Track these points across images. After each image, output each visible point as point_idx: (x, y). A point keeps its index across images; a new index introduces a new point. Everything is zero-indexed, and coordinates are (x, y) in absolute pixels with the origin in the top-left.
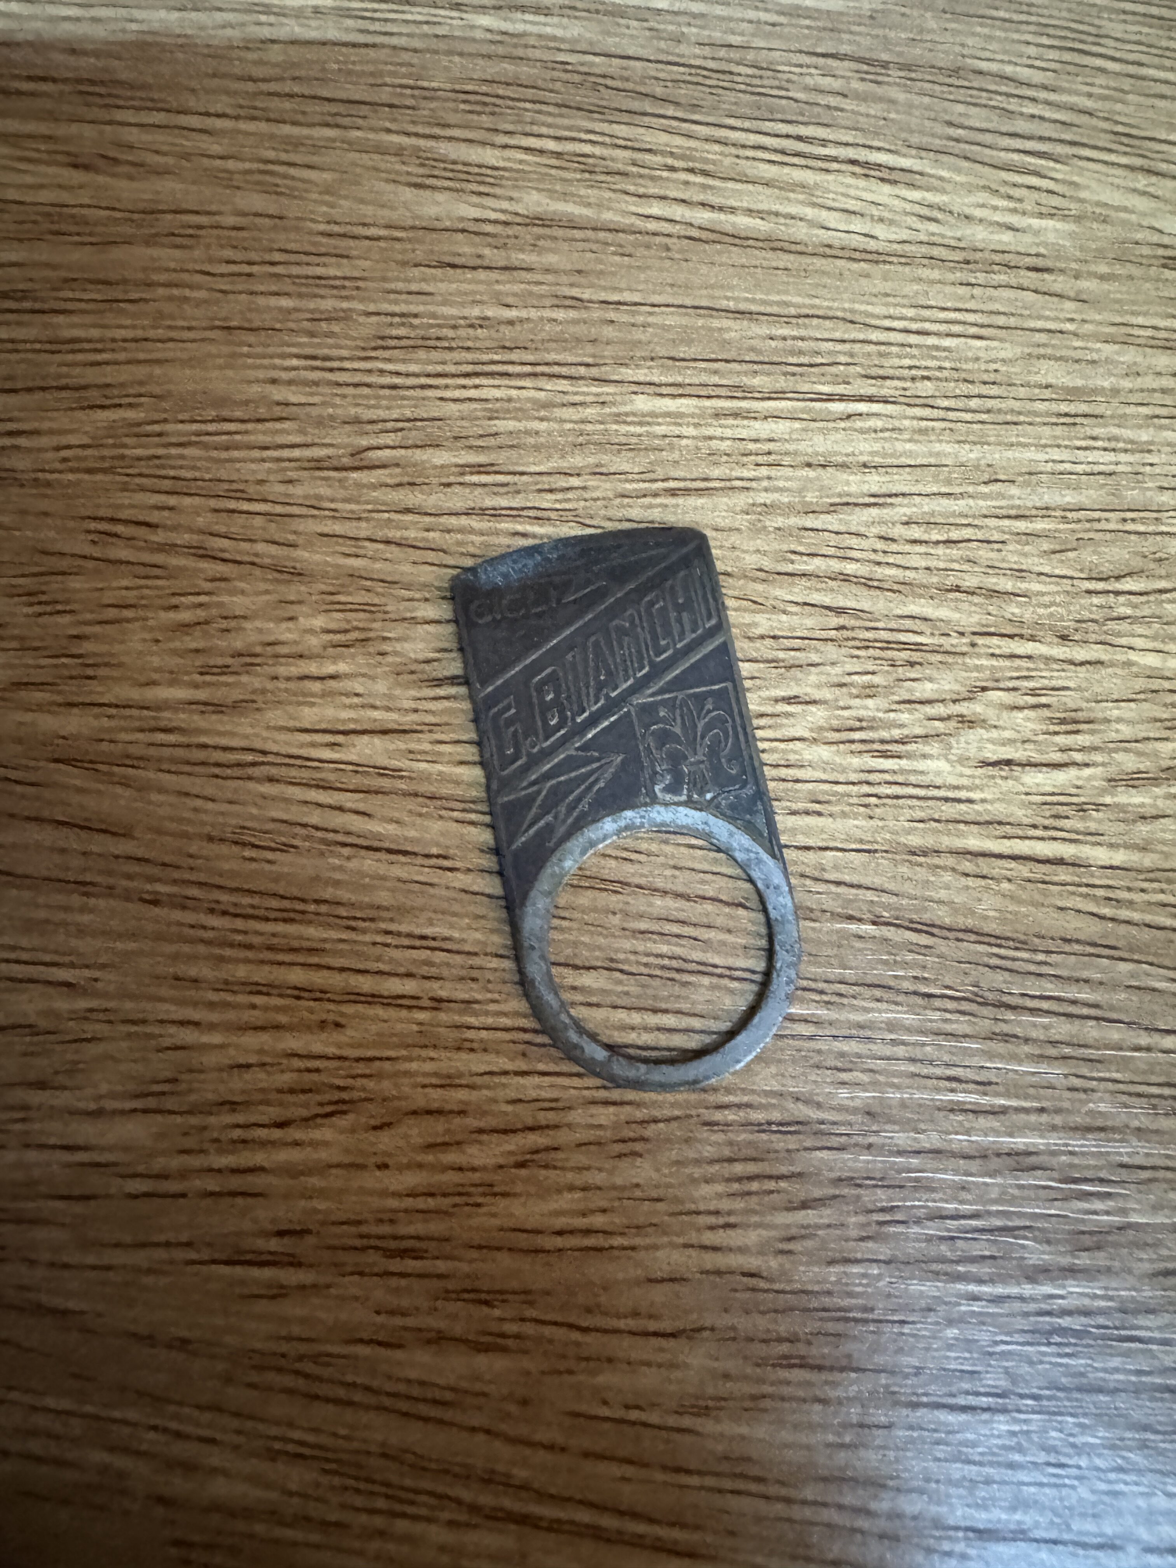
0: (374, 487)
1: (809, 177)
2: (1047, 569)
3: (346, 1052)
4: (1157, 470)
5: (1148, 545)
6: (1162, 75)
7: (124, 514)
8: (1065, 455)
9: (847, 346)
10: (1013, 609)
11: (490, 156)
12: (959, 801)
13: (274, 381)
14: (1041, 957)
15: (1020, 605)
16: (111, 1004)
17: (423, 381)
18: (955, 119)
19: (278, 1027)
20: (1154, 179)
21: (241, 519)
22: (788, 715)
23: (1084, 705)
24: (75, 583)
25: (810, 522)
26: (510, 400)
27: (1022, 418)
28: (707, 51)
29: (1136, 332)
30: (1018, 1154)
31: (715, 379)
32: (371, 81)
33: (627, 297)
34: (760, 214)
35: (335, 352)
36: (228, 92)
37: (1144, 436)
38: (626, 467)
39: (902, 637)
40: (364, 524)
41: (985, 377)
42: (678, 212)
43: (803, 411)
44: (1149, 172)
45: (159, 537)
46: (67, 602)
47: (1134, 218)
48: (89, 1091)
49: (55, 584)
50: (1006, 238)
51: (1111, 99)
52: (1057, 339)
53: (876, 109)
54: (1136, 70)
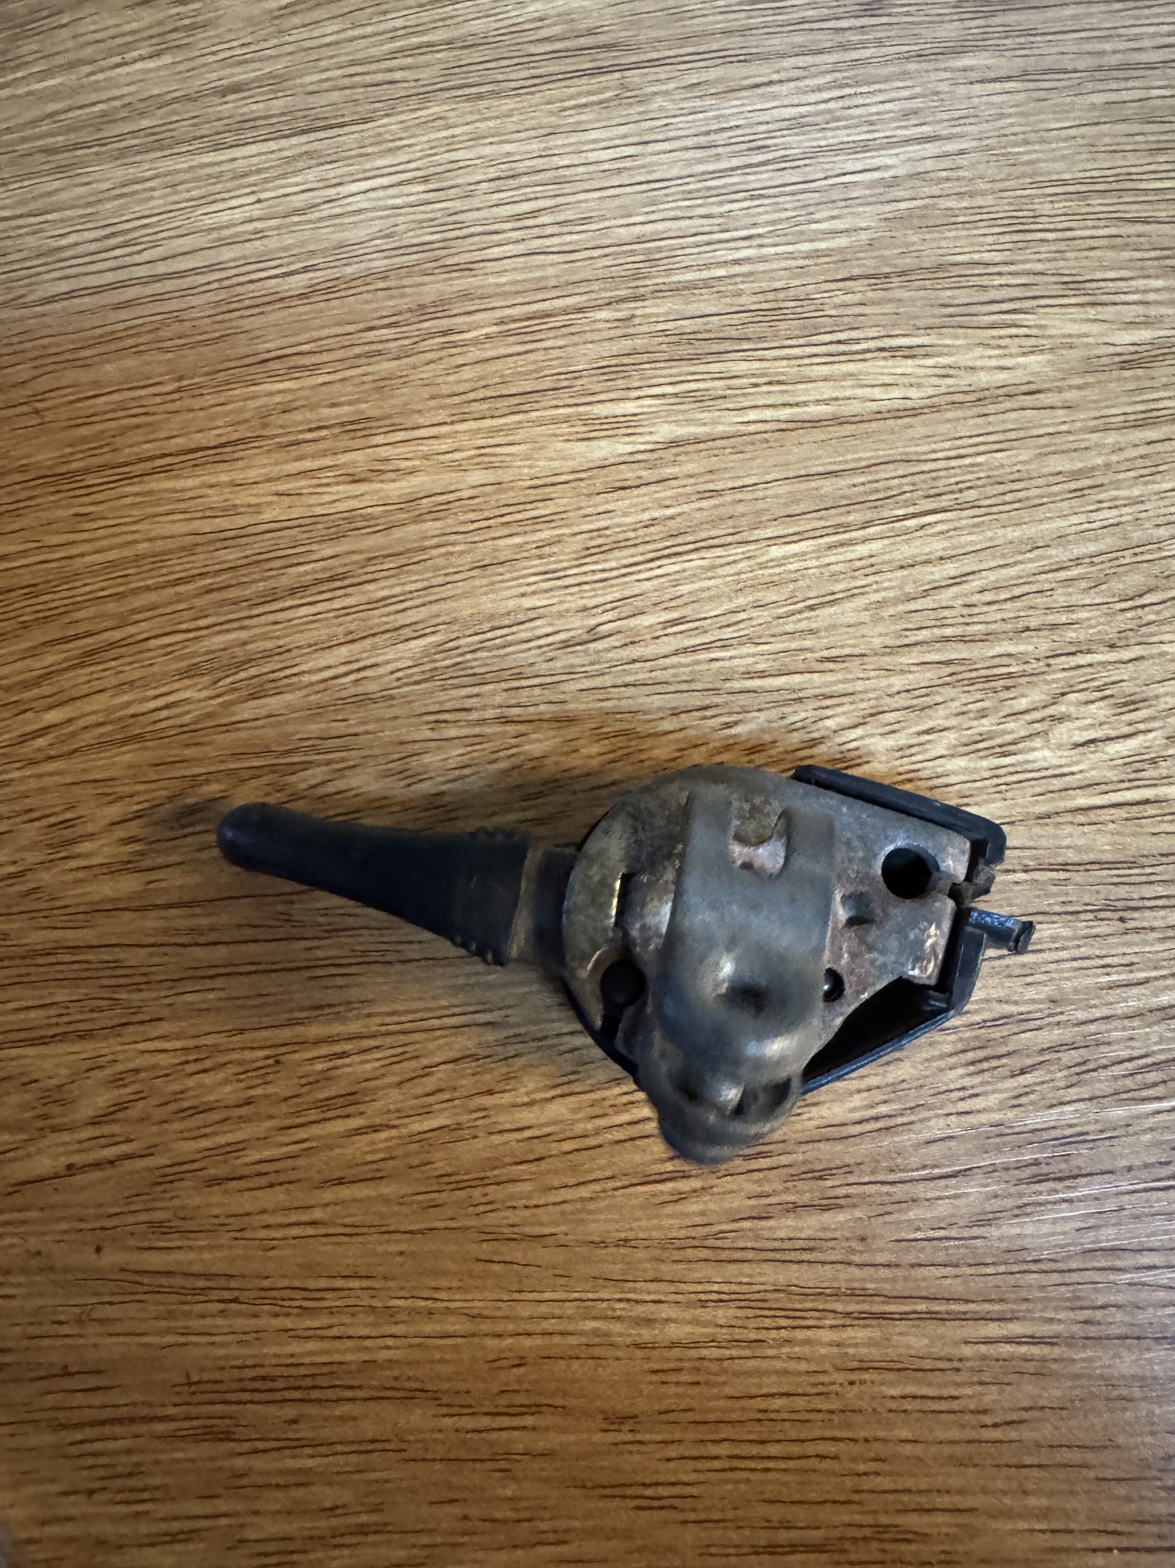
0: (608, 650)
1: (851, 367)
2: (1088, 602)
4: (1151, 513)
5: (1156, 569)
6: (1088, 233)
7: (448, 706)
8: (1082, 518)
9: (909, 479)
10: (1071, 635)
11: (630, 407)
12: (1064, 775)
13: (523, 595)
14: (1148, 870)
15: (1075, 630)
16: (522, 1030)
17: (623, 571)
18: (946, 301)
20: (1099, 309)
21: (525, 692)
22: (929, 742)
23: (1138, 690)
24: (427, 759)
25: (913, 606)
26: (684, 571)
27: (1045, 500)
28: (760, 297)
29: (1113, 420)
30: (1164, 1008)
31: (823, 523)
32: (535, 375)
33: (747, 481)
34: (826, 402)
35: (560, 566)
36: (443, 407)
37: (1136, 492)
38: (775, 598)
39: (996, 671)
40: (606, 677)
41: (1012, 477)
42: (768, 414)
43: (890, 530)
44: (1094, 304)
45: (474, 716)
47: (1091, 340)
48: (523, 1090)
49: (414, 762)
50: (1002, 377)
51: (1055, 260)
52: (1057, 440)
53: (889, 308)
54: (1068, 234)
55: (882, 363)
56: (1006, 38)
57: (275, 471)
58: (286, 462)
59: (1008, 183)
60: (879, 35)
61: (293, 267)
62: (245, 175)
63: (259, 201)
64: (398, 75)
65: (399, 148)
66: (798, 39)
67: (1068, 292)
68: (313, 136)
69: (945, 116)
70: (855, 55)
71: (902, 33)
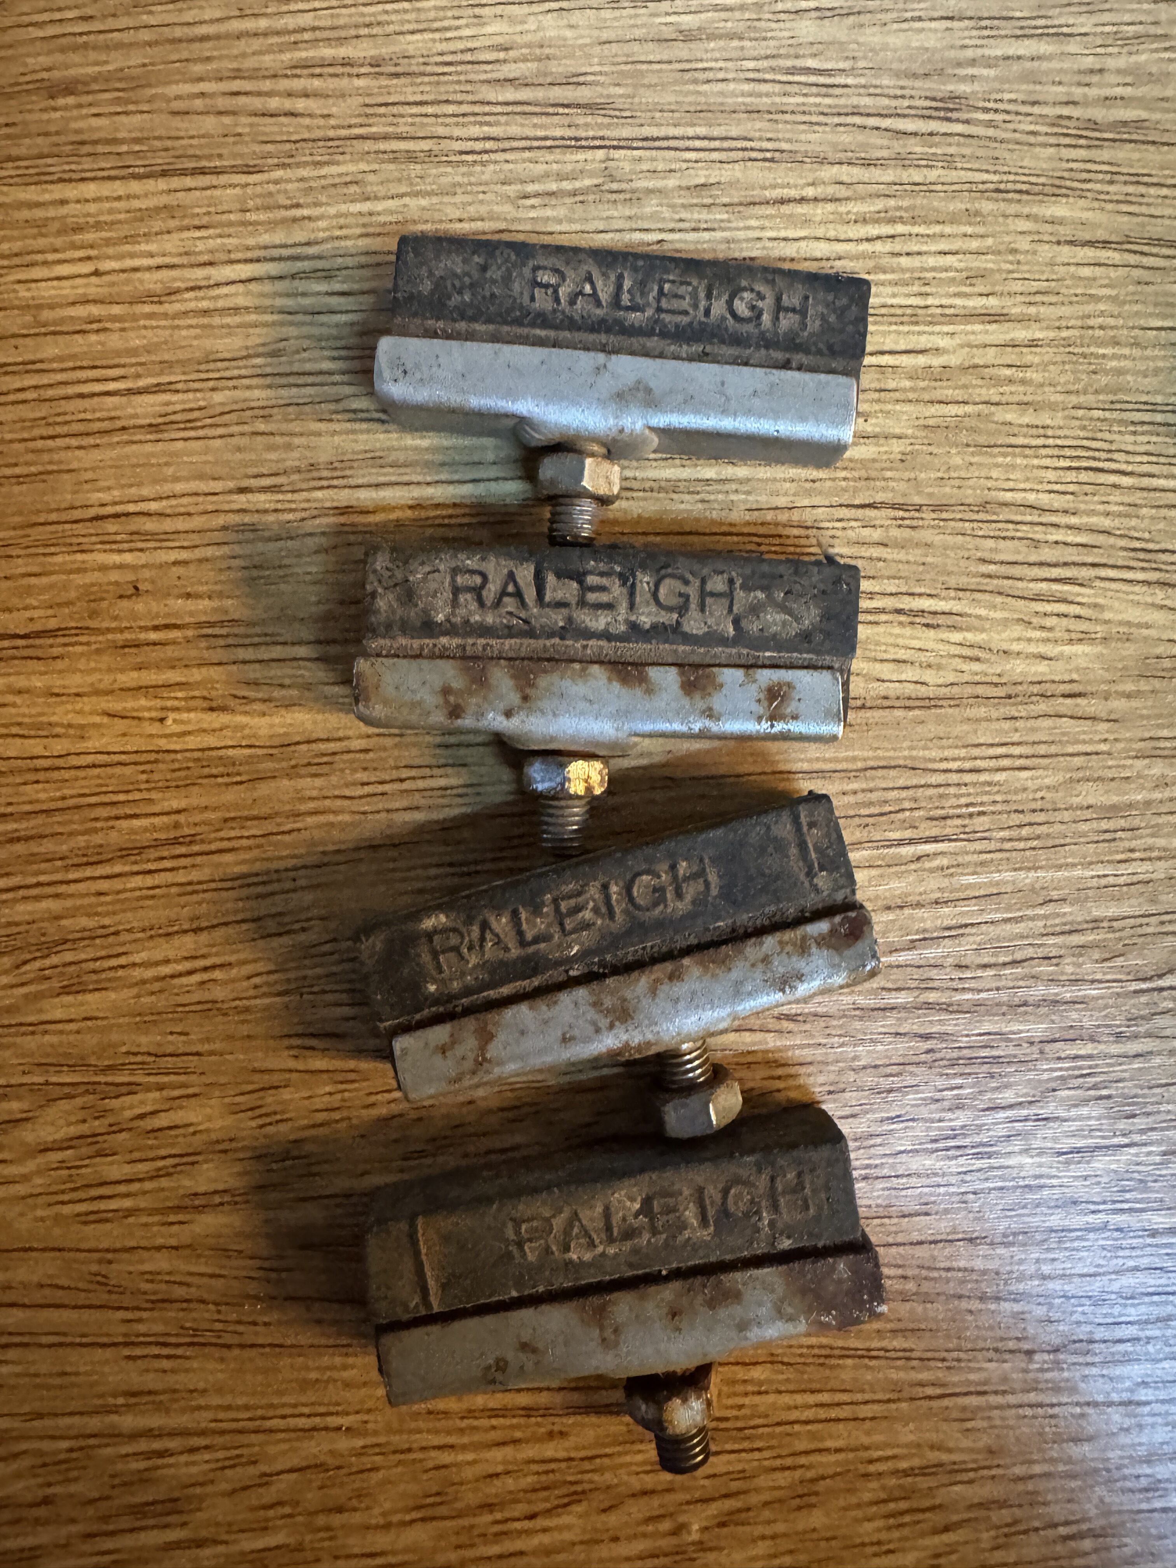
2: (1099, 976)
3: (573, 1455)
7: (318, 1030)
8: (1107, 869)
9: (910, 793)
10: (1074, 1016)
12: (1041, 1187)
13: (422, 891)
15: (1079, 1011)
16: (381, 1440)
18: (987, 556)
19: (515, 1442)
20: (1170, 591)
22: (891, 1132)
23: (1139, 1092)
24: (286, 1094)
27: (1068, 840)
28: (756, 515)
29: (1162, 744)
35: (471, 858)
36: (334, 618)
39: (982, 1053)
41: (1034, 806)
43: (880, 858)
44: (1164, 584)
45: (348, 1045)
46: (283, 1112)
47: (1153, 633)
49: (270, 1098)
50: (1041, 669)
51: (1127, 516)
52: (1094, 761)
53: (915, 555)
54: (1146, 482)
55: (897, 630)
56: (1111, 182)
57: (106, 681)
58: (122, 671)
59: (1082, 399)
60: (951, 150)
61: (141, 383)
62: (78, 229)
63: (96, 273)
64: (300, 105)
65: (295, 220)
66: (845, 138)
67: (1132, 563)
68: (176, 182)
69: (1018, 287)
70: (917, 176)
71: (980, 153)
